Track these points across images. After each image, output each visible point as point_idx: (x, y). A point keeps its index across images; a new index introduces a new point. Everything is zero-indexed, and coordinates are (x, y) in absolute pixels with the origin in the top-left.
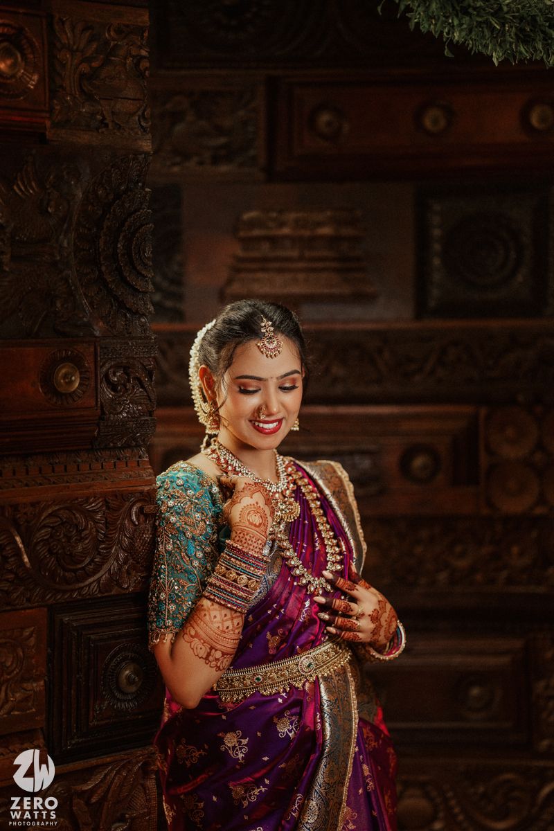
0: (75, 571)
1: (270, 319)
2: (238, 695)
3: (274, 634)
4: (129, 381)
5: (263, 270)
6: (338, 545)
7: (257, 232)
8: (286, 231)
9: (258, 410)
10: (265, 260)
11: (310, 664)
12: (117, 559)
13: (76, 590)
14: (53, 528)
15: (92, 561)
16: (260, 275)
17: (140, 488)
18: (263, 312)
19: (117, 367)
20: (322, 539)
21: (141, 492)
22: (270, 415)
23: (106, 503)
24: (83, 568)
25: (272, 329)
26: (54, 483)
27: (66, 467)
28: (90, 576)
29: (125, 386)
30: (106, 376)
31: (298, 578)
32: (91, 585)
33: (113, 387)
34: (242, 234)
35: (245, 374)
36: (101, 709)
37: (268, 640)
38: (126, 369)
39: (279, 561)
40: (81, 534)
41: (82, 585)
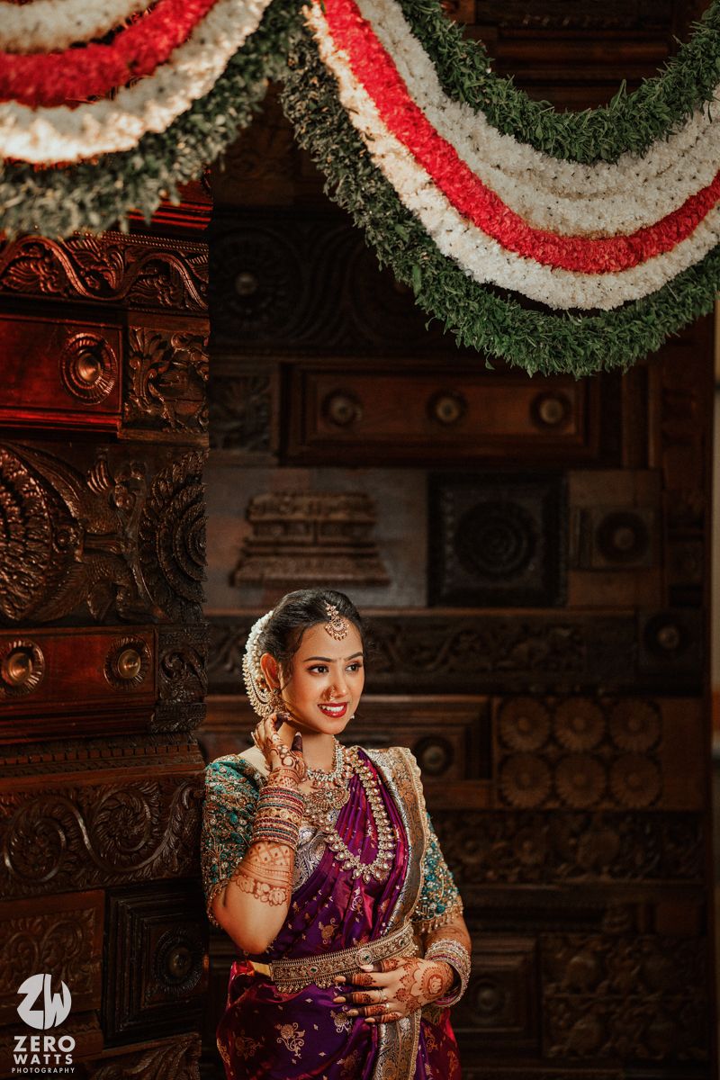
0: (131, 854)
1: (332, 604)
2: (295, 986)
3: (326, 923)
4: (183, 667)
5: (277, 554)
6: (393, 834)
7: (268, 517)
8: (299, 516)
9: (327, 693)
10: (278, 544)
11: (367, 957)
12: (168, 843)
13: (131, 872)
14: (111, 811)
15: (146, 844)
16: (273, 559)
17: (191, 773)
18: (324, 598)
19: (173, 654)
20: (376, 827)
21: (192, 777)
22: (338, 697)
23: (160, 787)
24: (138, 852)
25: (337, 612)
26: (113, 767)
27: (123, 751)
28: (145, 859)
29: (180, 672)
30: (163, 663)
31: (341, 863)
32: (146, 868)
33: (169, 673)
34: (253, 518)
35: (314, 656)
36: (152, 992)
37: (321, 931)
38: (181, 656)
39: (322, 847)
40: (136, 817)
41: (136, 868)
